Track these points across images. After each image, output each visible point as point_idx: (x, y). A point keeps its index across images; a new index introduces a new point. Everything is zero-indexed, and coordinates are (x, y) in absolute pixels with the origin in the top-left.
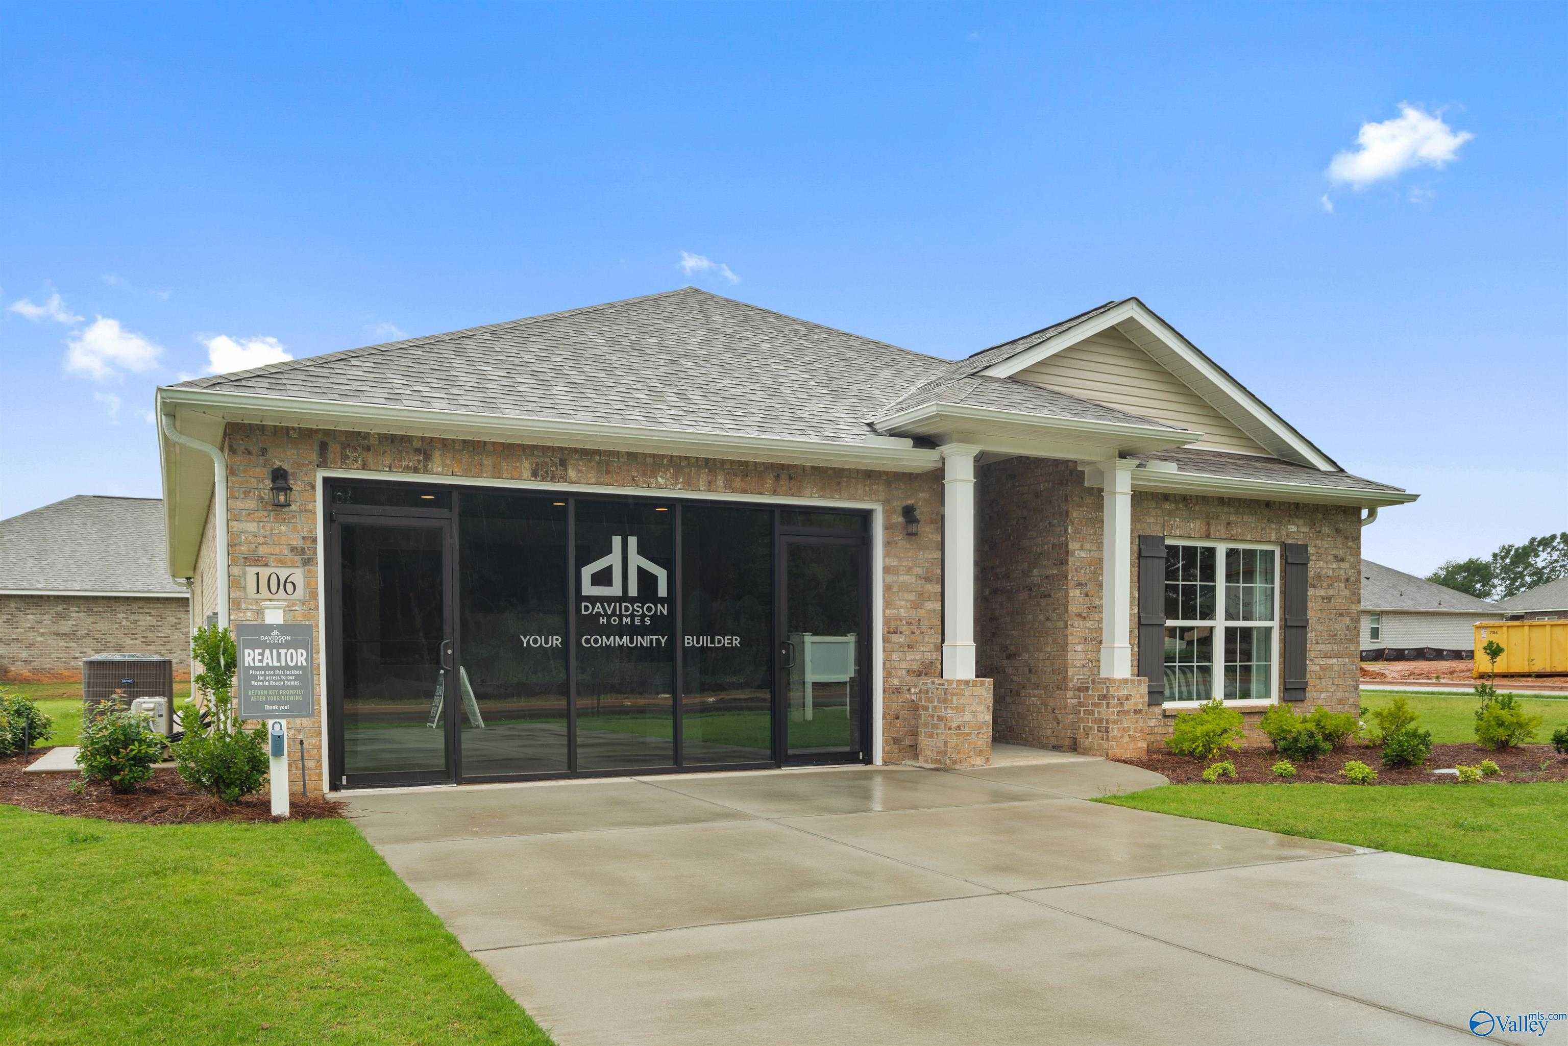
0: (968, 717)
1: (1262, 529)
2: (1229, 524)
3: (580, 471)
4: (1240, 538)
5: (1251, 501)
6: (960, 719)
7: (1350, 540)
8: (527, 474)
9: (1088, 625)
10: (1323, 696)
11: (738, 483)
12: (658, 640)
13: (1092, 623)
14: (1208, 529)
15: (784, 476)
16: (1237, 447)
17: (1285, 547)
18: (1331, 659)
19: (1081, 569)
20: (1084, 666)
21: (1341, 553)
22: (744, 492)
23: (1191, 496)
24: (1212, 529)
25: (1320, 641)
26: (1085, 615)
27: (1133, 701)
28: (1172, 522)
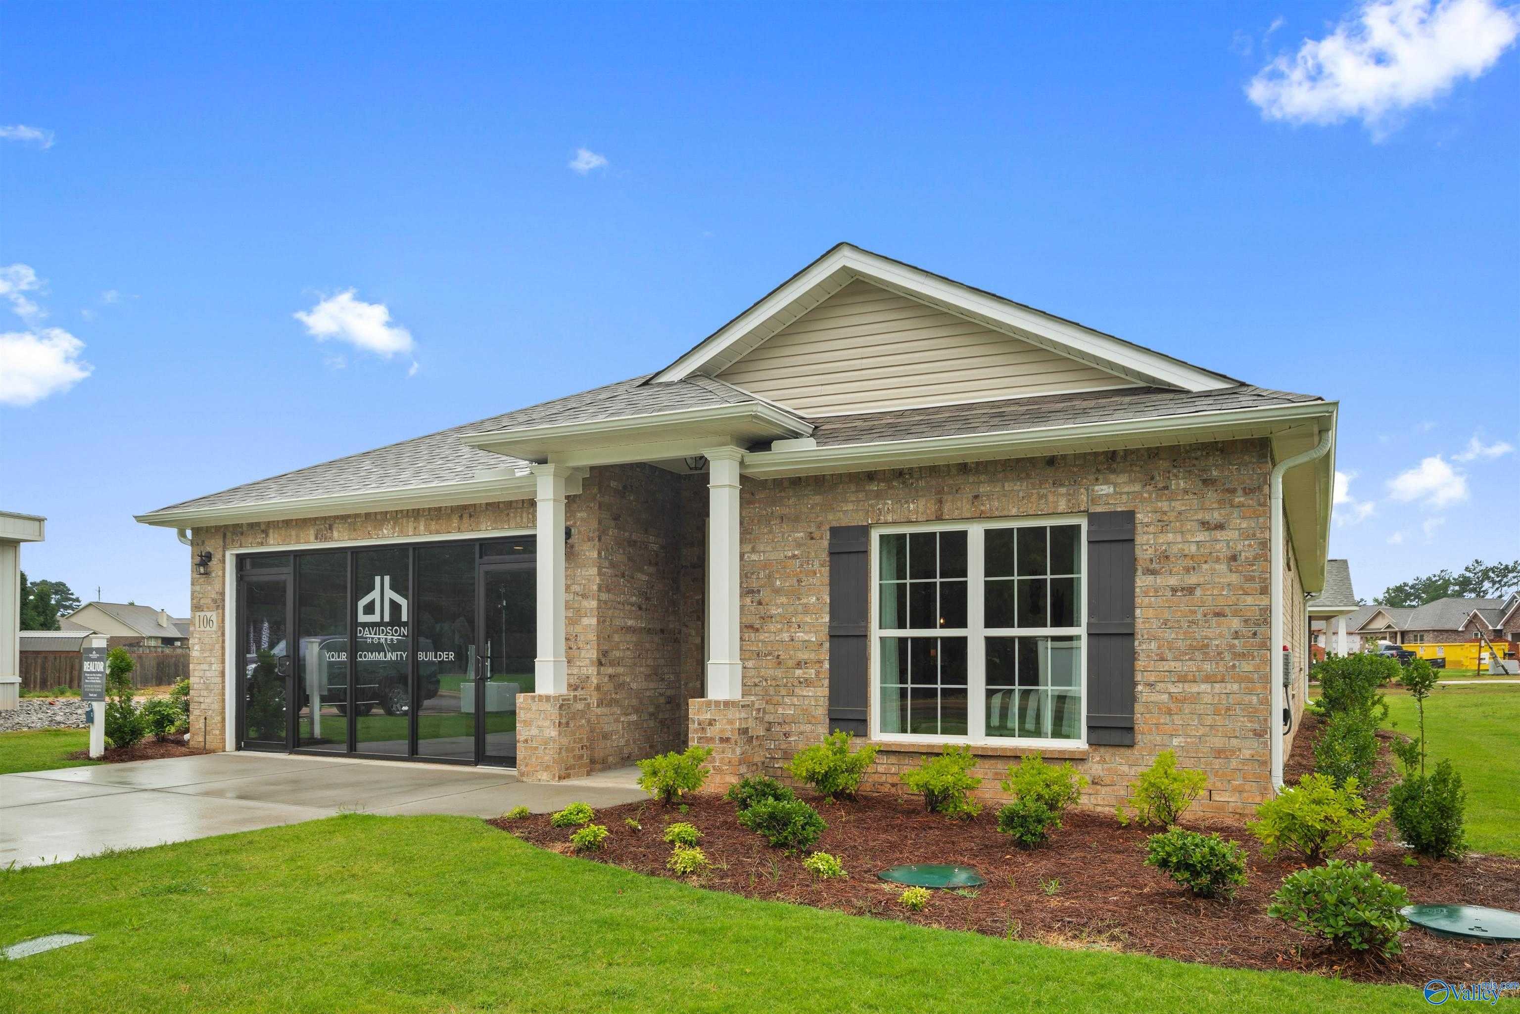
0: (534, 731)
1: (1041, 497)
2: (976, 497)
3: (339, 532)
4: (997, 513)
5: (1018, 460)
6: (527, 733)
7: (1240, 492)
8: (312, 538)
9: (762, 637)
10: (1176, 742)
11: (433, 526)
12: (401, 656)
13: (766, 635)
14: (940, 509)
15: (466, 516)
16: (1070, 384)
17: (1093, 518)
18: (1195, 685)
19: (752, 574)
20: (756, 685)
21: (1216, 516)
22: (438, 532)
23: (911, 469)
24: (946, 508)
25: (1170, 656)
26: (758, 626)
27: (718, 726)
28: (880, 506)
